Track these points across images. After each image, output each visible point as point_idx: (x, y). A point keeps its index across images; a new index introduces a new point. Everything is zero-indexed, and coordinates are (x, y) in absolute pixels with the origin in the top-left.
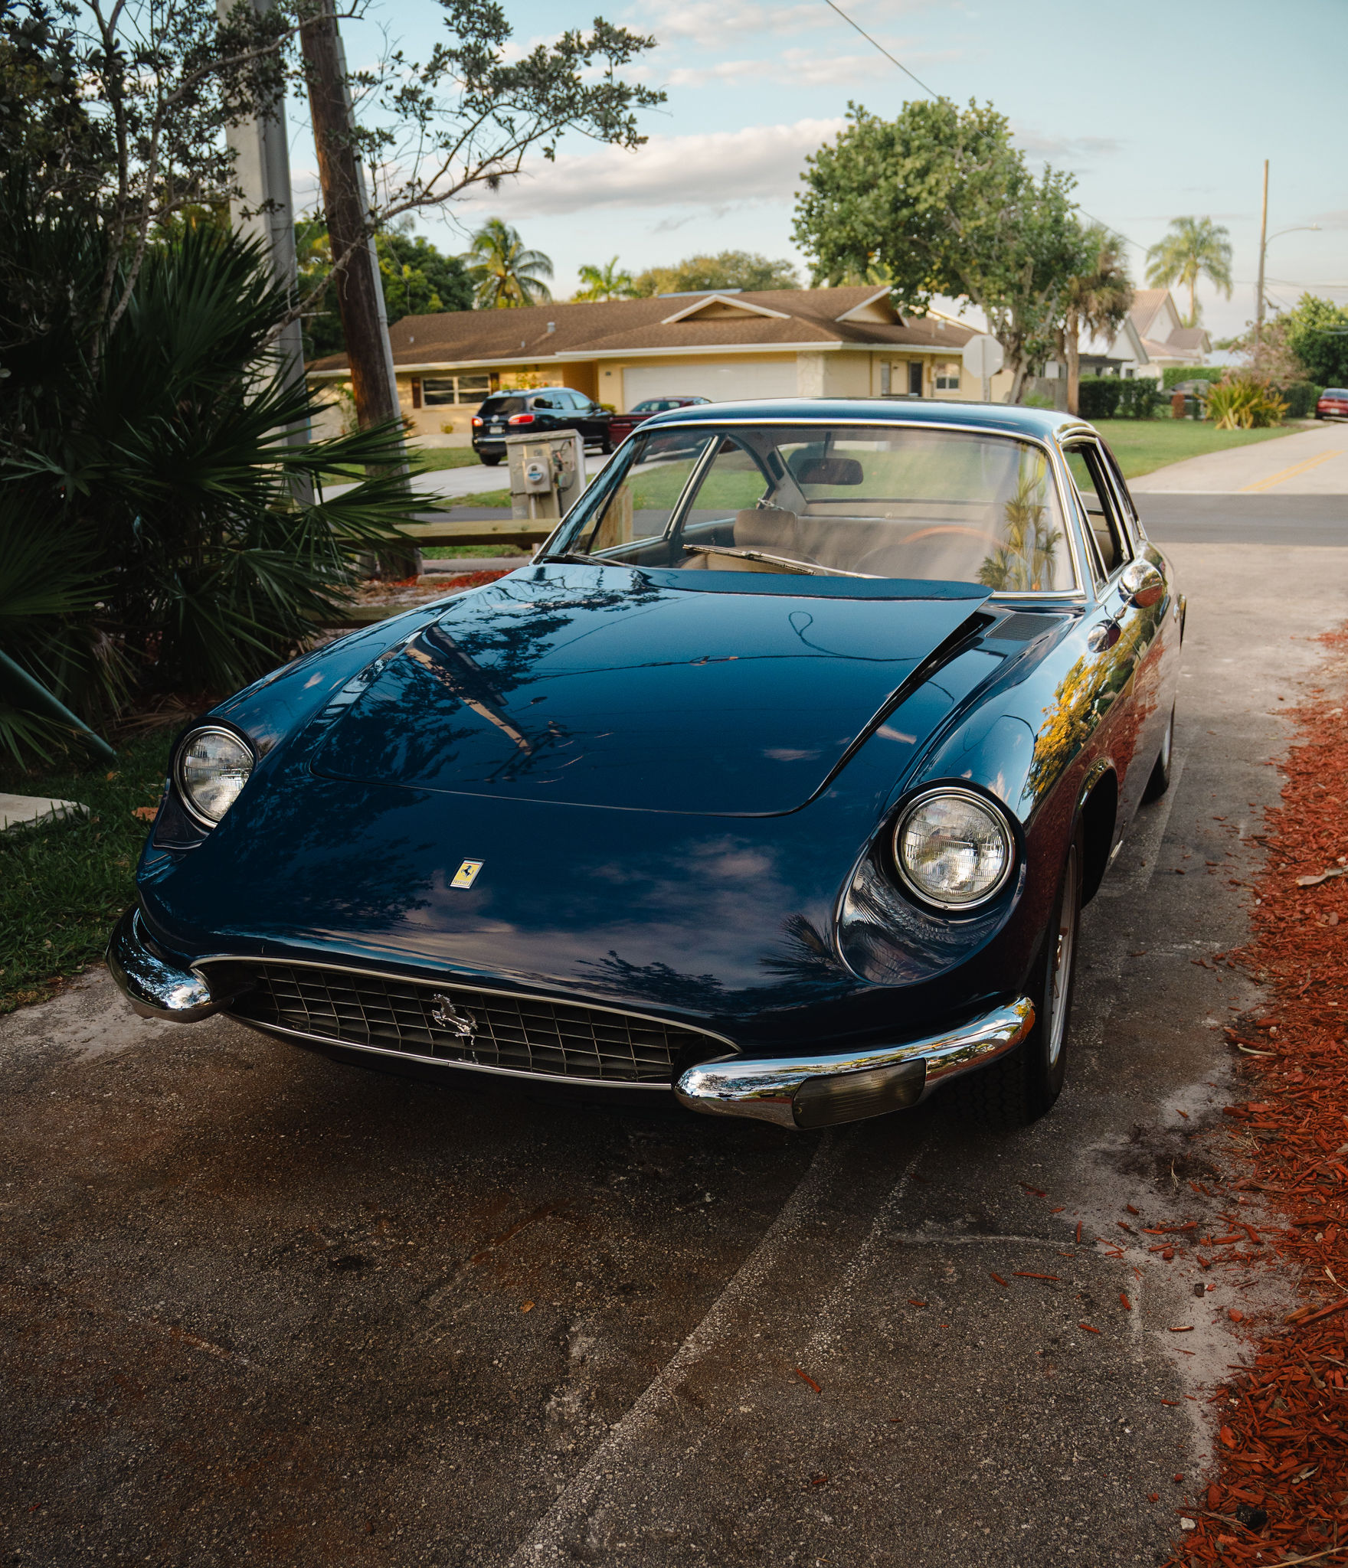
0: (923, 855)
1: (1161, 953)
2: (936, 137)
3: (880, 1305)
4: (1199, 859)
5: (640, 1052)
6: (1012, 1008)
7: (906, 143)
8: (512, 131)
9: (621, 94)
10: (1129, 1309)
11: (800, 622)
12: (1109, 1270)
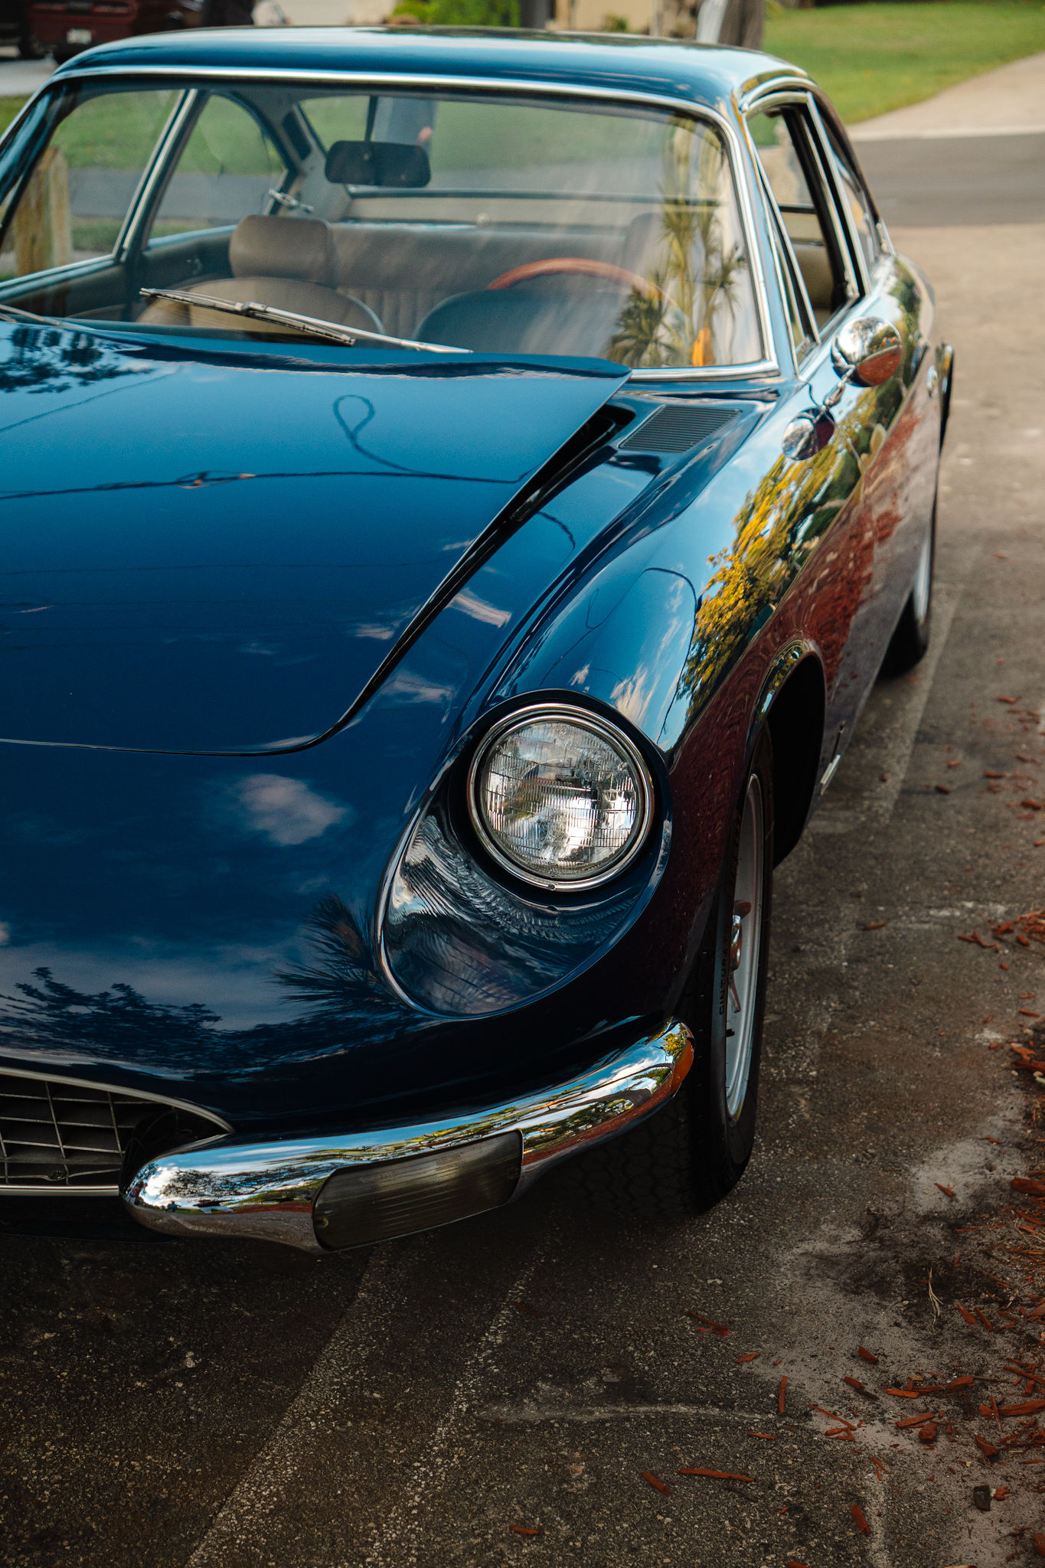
0: (515, 808)
1: (910, 924)
3: (464, 1536)
4: (974, 767)
5: (70, 1135)
6: (661, 1040)
10: (867, 1532)
11: (355, 414)
12: (832, 1463)
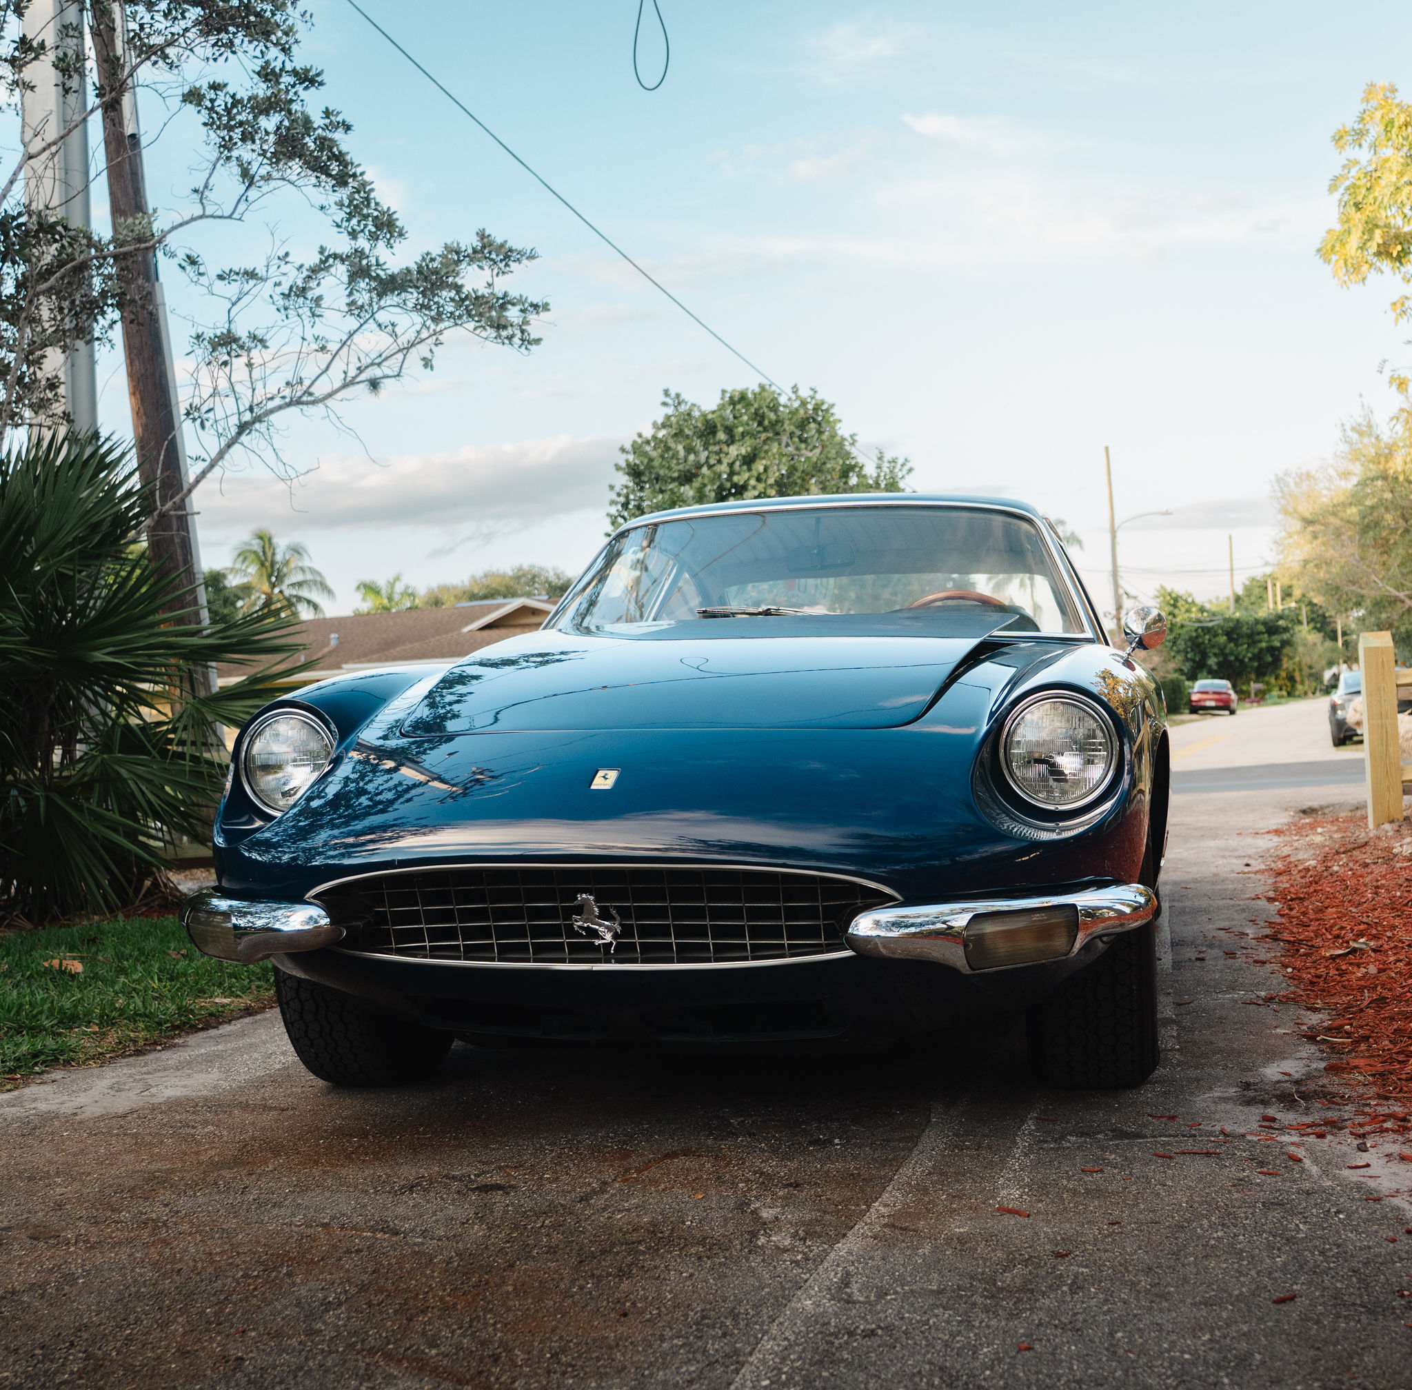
1: (1207, 1001)
2: (760, 424)
3: (1054, 1174)
4: (1215, 951)
7: (729, 430)
8: (394, 335)
9: (505, 302)
10: (1301, 1162)
12: (1267, 1146)
